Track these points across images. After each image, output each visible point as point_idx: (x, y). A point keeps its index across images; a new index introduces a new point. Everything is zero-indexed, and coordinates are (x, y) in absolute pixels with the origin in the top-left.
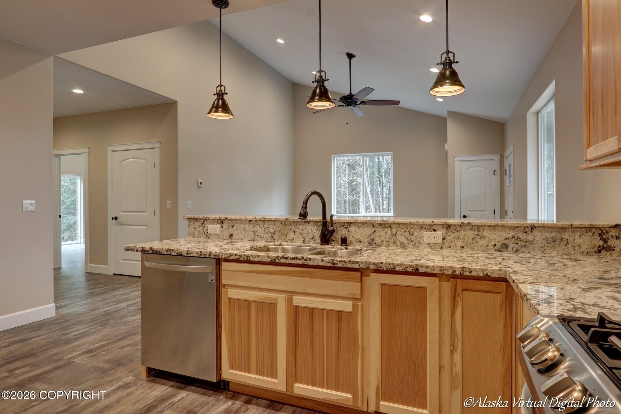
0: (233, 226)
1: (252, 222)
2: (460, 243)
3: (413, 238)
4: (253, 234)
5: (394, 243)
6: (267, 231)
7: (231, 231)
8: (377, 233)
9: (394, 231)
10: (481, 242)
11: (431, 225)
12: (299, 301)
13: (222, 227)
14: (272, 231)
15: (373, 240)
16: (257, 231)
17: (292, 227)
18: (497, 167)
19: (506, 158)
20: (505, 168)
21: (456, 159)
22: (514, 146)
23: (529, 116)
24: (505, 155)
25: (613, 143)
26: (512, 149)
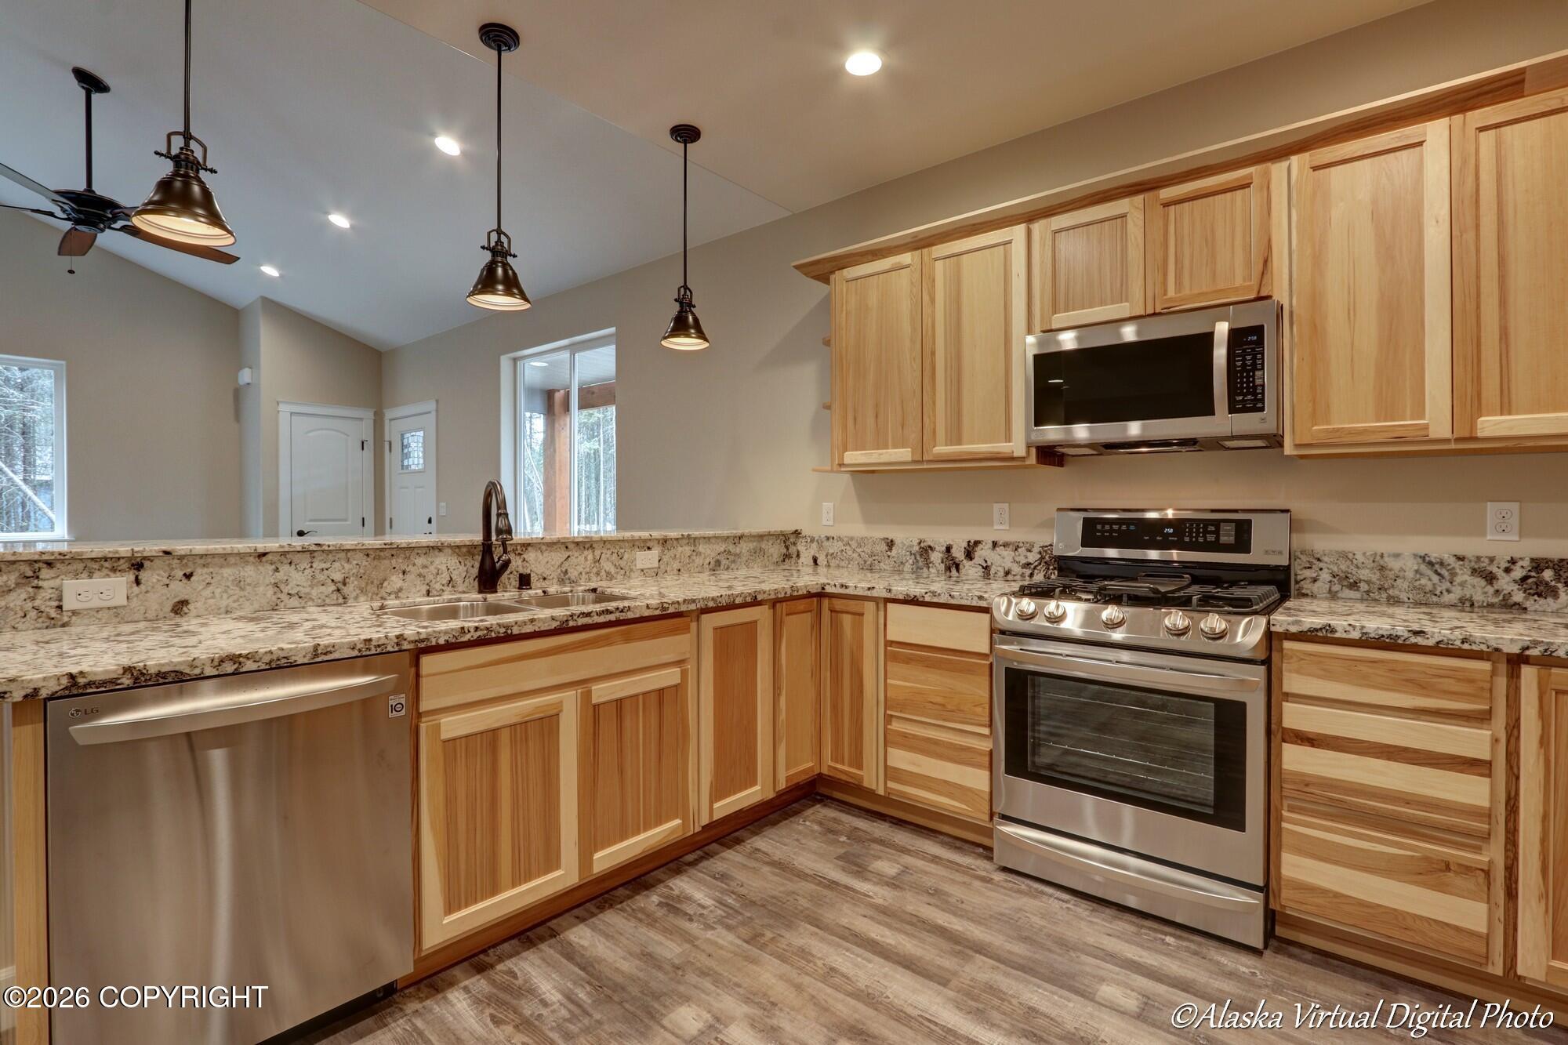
0: (188, 576)
1: (269, 557)
2: (676, 565)
3: (622, 563)
4: (270, 591)
5: (598, 574)
6: (321, 577)
7: (180, 589)
8: (573, 560)
9: (597, 553)
10: (698, 561)
11: (645, 541)
12: (602, 692)
13: (138, 582)
14: (338, 577)
15: (566, 572)
16: (287, 582)
17: (398, 562)
18: (368, 435)
19: (391, 420)
20: (387, 438)
21: (282, 407)
22: (437, 401)
23: (505, 362)
24: (389, 414)
25: (901, 454)
26: (431, 406)
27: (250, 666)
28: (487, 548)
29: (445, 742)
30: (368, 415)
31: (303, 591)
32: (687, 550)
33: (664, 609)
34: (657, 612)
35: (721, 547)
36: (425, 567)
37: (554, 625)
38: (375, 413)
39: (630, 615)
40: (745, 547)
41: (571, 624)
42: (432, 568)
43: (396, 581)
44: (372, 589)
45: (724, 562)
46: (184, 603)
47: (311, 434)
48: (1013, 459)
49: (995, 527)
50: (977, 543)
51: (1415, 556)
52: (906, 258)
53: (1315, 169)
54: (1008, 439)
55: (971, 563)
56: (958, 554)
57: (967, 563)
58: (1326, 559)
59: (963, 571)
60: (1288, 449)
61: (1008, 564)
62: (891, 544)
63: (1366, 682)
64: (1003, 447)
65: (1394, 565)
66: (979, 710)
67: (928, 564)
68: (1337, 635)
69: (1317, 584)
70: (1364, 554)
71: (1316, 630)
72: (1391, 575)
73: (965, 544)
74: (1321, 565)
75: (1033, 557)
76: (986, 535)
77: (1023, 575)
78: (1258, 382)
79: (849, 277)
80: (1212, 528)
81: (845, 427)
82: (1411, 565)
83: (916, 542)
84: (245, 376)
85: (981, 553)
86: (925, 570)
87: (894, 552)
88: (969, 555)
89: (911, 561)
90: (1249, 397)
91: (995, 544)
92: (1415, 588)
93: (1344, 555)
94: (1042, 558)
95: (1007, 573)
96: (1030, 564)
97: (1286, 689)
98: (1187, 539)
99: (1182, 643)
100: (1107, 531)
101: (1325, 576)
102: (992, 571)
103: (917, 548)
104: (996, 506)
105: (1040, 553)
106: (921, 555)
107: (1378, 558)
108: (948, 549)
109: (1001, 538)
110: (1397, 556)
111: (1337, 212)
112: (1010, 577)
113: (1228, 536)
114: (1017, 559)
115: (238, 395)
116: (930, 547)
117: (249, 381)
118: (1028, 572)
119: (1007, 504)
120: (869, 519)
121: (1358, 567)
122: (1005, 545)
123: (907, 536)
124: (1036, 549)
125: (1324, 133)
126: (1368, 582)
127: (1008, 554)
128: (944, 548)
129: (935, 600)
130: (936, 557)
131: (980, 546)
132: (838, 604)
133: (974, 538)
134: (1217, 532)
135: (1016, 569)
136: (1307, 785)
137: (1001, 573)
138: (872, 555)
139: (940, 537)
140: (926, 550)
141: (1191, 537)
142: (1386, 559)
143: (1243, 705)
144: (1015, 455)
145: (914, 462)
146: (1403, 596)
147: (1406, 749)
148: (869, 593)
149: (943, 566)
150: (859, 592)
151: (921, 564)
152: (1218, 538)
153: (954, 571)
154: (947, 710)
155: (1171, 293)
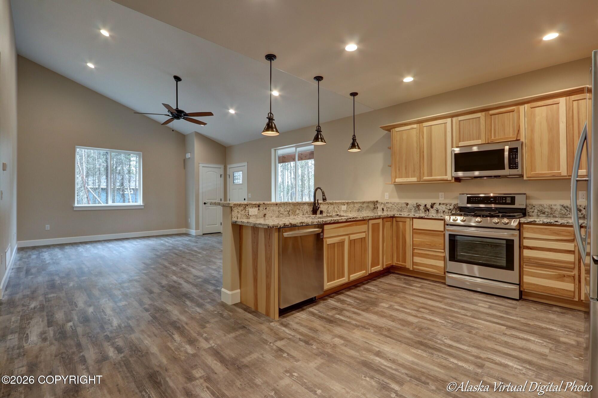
0: (266, 209)
1: (278, 205)
2: (350, 210)
3: (339, 209)
4: (278, 212)
5: (334, 211)
6: (286, 210)
7: (265, 212)
8: (329, 207)
10: (355, 209)
12: (353, 237)
13: (259, 210)
14: (288, 210)
15: (328, 211)
16: (280, 211)
17: (298, 207)
18: (222, 173)
19: (229, 168)
20: (228, 174)
21: (200, 165)
22: (248, 163)
23: (273, 150)
24: (228, 166)
25: (414, 179)
26: (246, 164)
27: (304, 224)
28: (314, 203)
29: (328, 244)
30: (222, 166)
31: (283, 213)
32: (352, 205)
33: (363, 218)
34: (362, 219)
35: (360, 205)
36: (303, 208)
37: (345, 220)
38: (224, 166)
39: (357, 219)
40: (365, 205)
41: (348, 220)
42: (304, 209)
43: (298, 212)
44: (294, 213)
45: (360, 209)
46: (265, 214)
47: (207, 173)
48: (447, 180)
49: (440, 199)
50: (434, 204)
51: (560, 205)
52: (415, 126)
53: (531, 108)
54: (446, 175)
55: (432, 209)
56: (429, 206)
57: (431, 209)
58: (536, 206)
59: (430, 211)
60: (525, 178)
61: (444, 209)
62: (407, 204)
63: (544, 233)
64: (445, 177)
65: (555, 207)
66: (441, 245)
67: (419, 209)
68: (537, 223)
69: (534, 213)
70: (546, 205)
71: (532, 222)
72: (554, 210)
73: (431, 204)
74: (535, 208)
75: (452, 207)
76: (437, 201)
77: (448, 212)
78: (517, 161)
79: (397, 130)
80: (504, 199)
81: (396, 172)
82: (559, 207)
83: (415, 203)
84: (188, 155)
85: (435, 207)
86: (418, 211)
87: (408, 206)
88: (432, 207)
89: (414, 209)
90: (514, 165)
91: (440, 204)
92: (560, 213)
93: (541, 205)
94: (454, 208)
95: (444, 212)
96: (451, 209)
97: (524, 236)
98: (497, 202)
99: (497, 226)
100: (474, 200)
101: (536, 211)
102: (439, 211)
103: (416, 205)
104: (440, 194)
105: (454, 206)
106: (417, 207)
107: (550, 206)
108: (425, 205)
109: (442, 202)
110: (555, 205)
111: (537, 119)
112: (444, 213)
113: (509, 200)
114: (447, 208)
115: (185, 161)
116: (420, 205)
117: (190, 157)
118: (450, 211)
119: (443, 193)
120: (400, 197)
121: (545, 208)
122: (443, 204)
123: (412, 202)
124: (453, 205)
125: (534, 99)
126: (548, 212)
127: (444, 206)
128: (424, 205)
129: (428, 217)
130: (422, 208)
131: (435, 204)
132: (398, 219)
133: (433, 201)
134: (506, 200)
135: (447, 211)
136: (530, 259)
137: (442, 212)
138: (401, 207)
139: (423, 202)
140: (418, 206)
141: (498, 201)
142: (552, 206)
143: (513, 240)
144: (448, 179)
145: (417, 181)
146: (557, 216)
147: (554, 249)
148: (408, 216)
149: (424, 210)
150: (406, 216)
151: (417, 210)
152: (506, 201)
153: (427, 211)
154: (431, 246)
155: (493, 138)
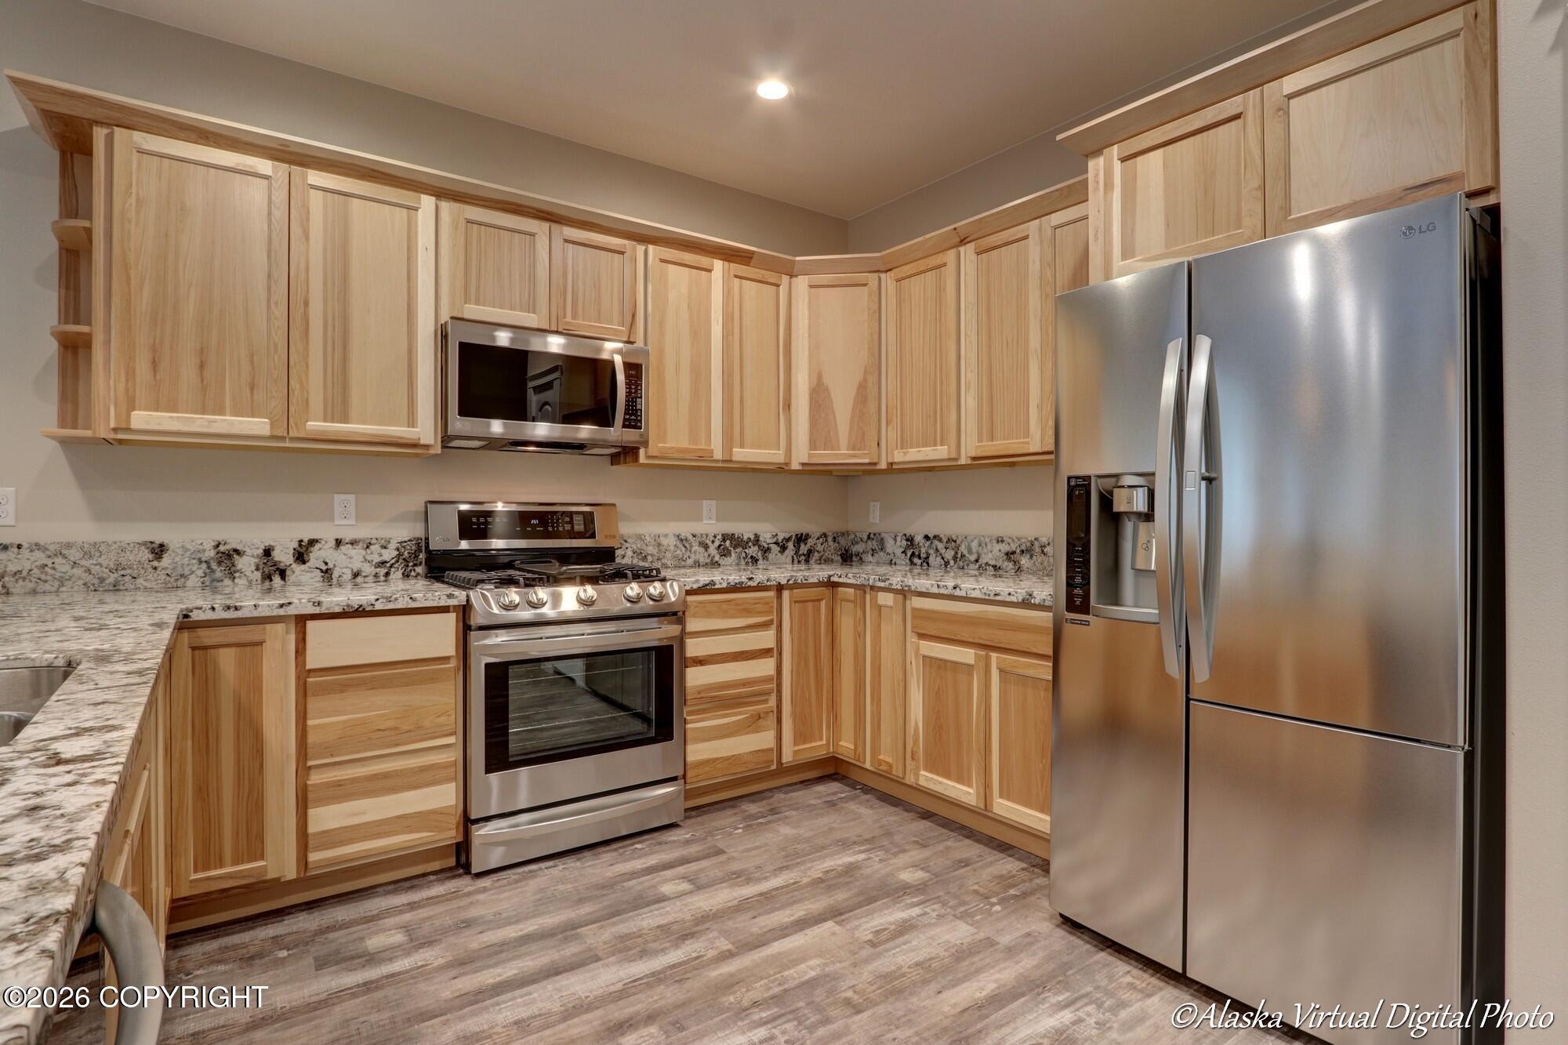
49: (337, 522)
50: (312, 542)
51: (673, 535)
52: (265, 166)
53: (662, 261)
54: (412, 422)
55: (303, 567)
56: (283, 555)
57: (298, 568)
58: (629, 540)
59: (291, 577)
60: (642, 459)
61: (357, 565)
62: (159, 551)
65: (664, 541)
67: (232, 573)
69: (626, 559)
70: (650, 535)
71: (706, 585)
72: (663, 549)
73: (296, 545)
74: (627, 545)
75: (389, 554)
76: (326, 532)
77: (376, 575)
78: (638, 407)
79: (146, 147)
80: (567, 519)
82: (671, 541)
83: (209, 545)
85: (316, 556)
86: (227, 582)
87: (166, 560)
88: (301, 557)
89: (200, 573)
90: (633, 417)
91: (338, 543)
92: (675, 557)
93: (640, 537)
94: (400, 555)
95: (356, 575)
96: (386, 562)
98: (550, 529)
100: (483, 524)
101: (629, 553)
102: (335, 575)
103: (212, 553)
104: (338, 498)
105: (398, 549)
106: (220, 563)
107: (657, 538)
108: (267, 552)
109: (347, 535)
110: (666, 536)
111: (672, 296)
112: (359, 579)
113: (579, 527)
114: (369, 558)
116: (236, 551)
118: (383, 571)
119: (354, 496)
121: (647, 545)
122: (353, 543)
123: (203, 536)
124: (393, 545)
126: (652, 555)
127: (357, 553)
128: (260, 552)
130: (247, 564)
131: (318, 546)
132: (208, 637)
133: (307, 533)
134: (571, 522)
135: (368, 569)
137: (348, 576)
138: (118, 567)
139: (250, 537)
140: (227, 557)
141: (553, 526)
142: (661, 538)
144: (422, 442)
145: (273, 437)
146: (669, 563)
147: (742, 653)
148: (282, 612)
149: (258, 575)
151: (218, 574)
152: (572, 527)
153: (277, 579)
154: (394, 736)
155: (569, 319)
